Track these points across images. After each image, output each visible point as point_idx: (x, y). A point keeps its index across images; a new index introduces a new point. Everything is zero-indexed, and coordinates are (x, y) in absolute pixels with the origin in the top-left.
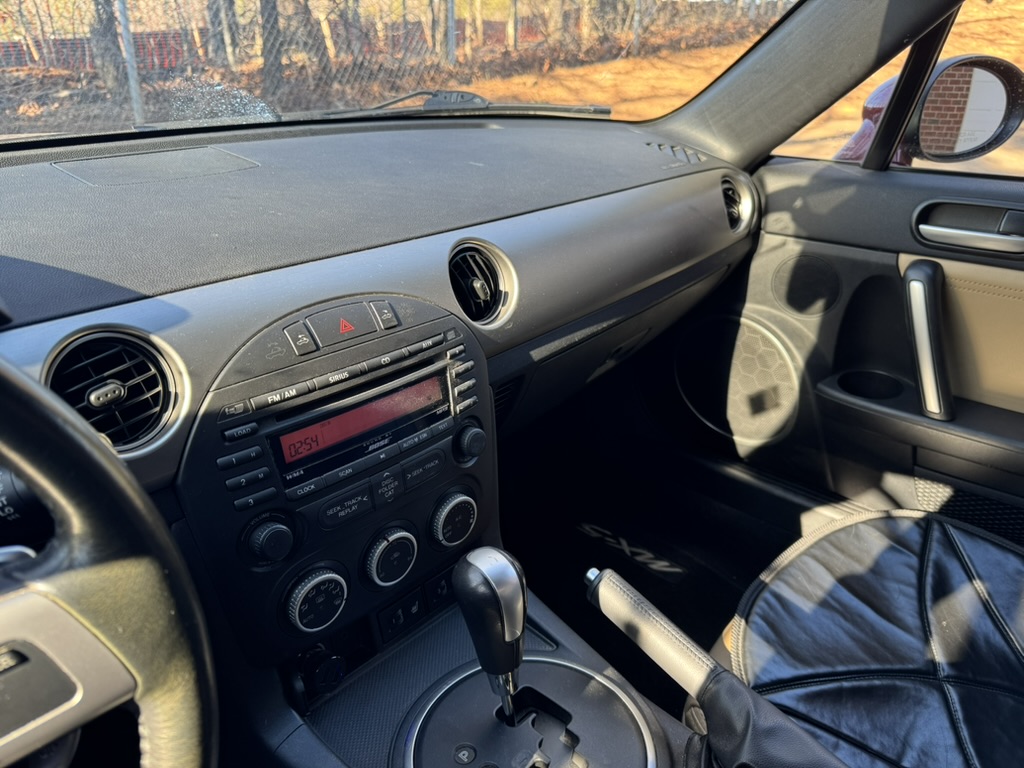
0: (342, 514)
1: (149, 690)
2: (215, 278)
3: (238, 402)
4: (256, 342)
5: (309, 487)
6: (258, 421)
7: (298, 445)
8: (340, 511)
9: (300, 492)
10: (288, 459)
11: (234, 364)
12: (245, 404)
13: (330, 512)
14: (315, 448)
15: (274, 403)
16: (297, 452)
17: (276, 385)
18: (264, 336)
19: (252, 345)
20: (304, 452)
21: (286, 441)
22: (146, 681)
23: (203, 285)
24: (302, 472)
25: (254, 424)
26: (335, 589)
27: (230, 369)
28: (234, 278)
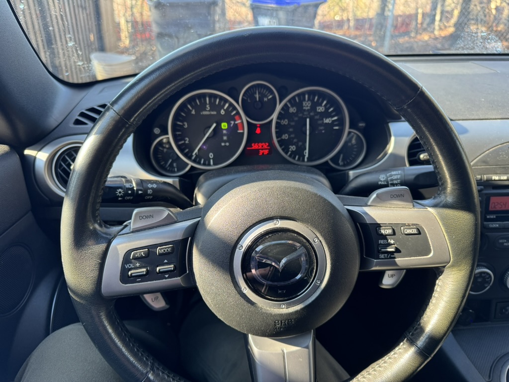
0: (506, 244)
1: (453, 266)
2: (482, 118)
3: (479, 175)
4: (495, 150)
5: (495, 225)
6: (484, 186)
7: (496, 204)
8: (506, 242)
9: (491, 226)
10: (490, 209)
11: (482, 157)
12: (482, 177)
13: (501, 241)
14: (503, 208)
15: (495, 180)
16: (495, 207)
17: (498, 172)
18: (499, 148)
19: (493, 151)
20: (498, 208)
21: (493, 200)
22: (454, 262)
23: (477, 120)
24: (495, 217)
25: (482, 187)
26: (488, 278)
27: (480, 159)
28: (491, 119)
